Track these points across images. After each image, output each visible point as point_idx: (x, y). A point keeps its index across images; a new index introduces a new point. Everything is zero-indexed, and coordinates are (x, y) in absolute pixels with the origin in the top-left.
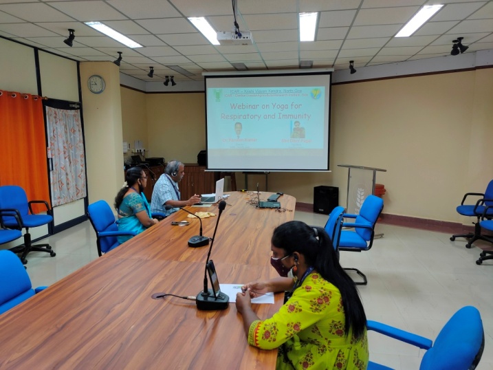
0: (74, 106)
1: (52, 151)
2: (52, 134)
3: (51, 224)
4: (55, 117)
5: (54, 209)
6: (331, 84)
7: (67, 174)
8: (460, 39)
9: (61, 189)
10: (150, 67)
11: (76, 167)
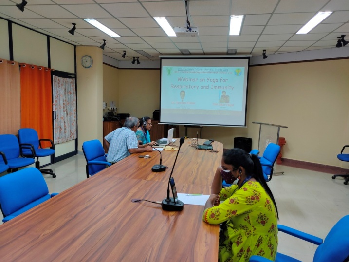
0: (71, 76)
1: (55, 106)
2: (56, 94)
3: (53, 156)
4: (59, 83)
5: (55, 146)
6: (249, 66)
7: (65, 122)
8: (343, 36)
9: (60, 132)
10: (124, 51)
11: (71, 118)
